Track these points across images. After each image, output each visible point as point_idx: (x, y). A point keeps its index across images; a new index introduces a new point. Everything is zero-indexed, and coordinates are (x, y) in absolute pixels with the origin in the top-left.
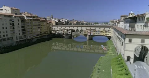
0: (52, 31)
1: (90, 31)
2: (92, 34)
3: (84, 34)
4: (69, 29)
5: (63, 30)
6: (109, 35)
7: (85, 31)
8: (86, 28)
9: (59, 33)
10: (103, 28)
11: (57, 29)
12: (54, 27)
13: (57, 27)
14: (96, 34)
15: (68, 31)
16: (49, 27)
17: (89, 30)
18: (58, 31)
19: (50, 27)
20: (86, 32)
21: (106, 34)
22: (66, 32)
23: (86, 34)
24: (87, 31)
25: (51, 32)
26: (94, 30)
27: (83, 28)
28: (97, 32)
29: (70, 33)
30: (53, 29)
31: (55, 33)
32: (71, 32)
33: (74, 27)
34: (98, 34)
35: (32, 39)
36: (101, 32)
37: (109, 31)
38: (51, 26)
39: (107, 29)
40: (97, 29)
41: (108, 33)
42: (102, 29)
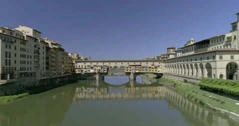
0: (76, 70)
1: (134, 68)
2: (137, 71)
3: (126, 71)
4: (103, 65)
5: (94, 67)
6: (160, 72)
7: (127, 68)
8: (128, 64)
9: (88, 72)
10: (152, 63)
11: (84, 67)
12: (79, 64)
13: (83, 63)
14: (142, 72)
15: (102, 68)
16: (71, 63)
17: (133, 66)
18: (85, 69)
19: (73, 64)
20: (129, 69)
21: (156, 71)
22: (99, 70)
23: (129, 71)
24: (131, 68)
25: (74, 71)
26: (139, 66)
27: (124, 63)
28: (145, 68)
29: (105, 72)
30: (78, 67)
31: (80, 72)
32: (106, 69)
33: (111, 63)
34: (145, 71)
35: (56, 79)
36: (150, 68)
37: (159, 66)
38: (74, 62)
39: (156, 64)
40: (144, 64)
41: (158, 69)
42: (150, 64)
